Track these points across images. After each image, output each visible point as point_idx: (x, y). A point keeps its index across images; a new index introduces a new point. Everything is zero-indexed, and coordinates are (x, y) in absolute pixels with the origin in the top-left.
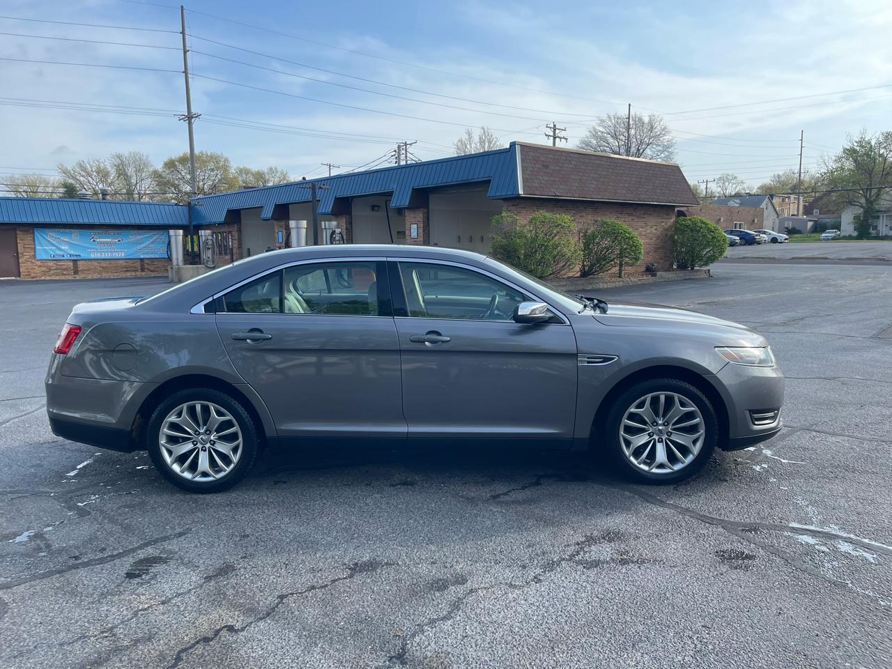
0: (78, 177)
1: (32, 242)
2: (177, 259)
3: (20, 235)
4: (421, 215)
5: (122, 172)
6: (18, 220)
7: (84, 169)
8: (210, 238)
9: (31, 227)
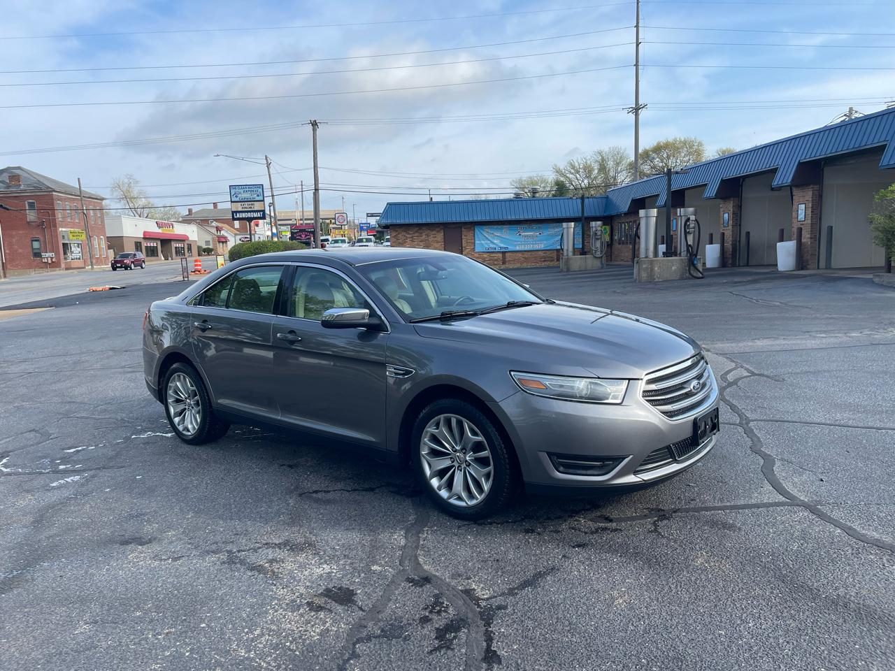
0: (568, 175)
1: (473, 238)
2: (567, 250)
3: (464, 232)
4: (810, 193)
5: (603, 168)
6: (463, 220)
7: (573, 167)
8: (599, 228)
9: (472, 225)
